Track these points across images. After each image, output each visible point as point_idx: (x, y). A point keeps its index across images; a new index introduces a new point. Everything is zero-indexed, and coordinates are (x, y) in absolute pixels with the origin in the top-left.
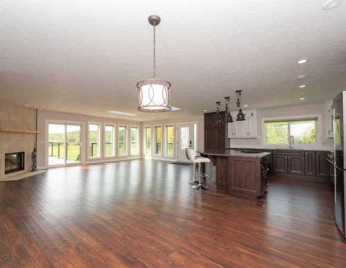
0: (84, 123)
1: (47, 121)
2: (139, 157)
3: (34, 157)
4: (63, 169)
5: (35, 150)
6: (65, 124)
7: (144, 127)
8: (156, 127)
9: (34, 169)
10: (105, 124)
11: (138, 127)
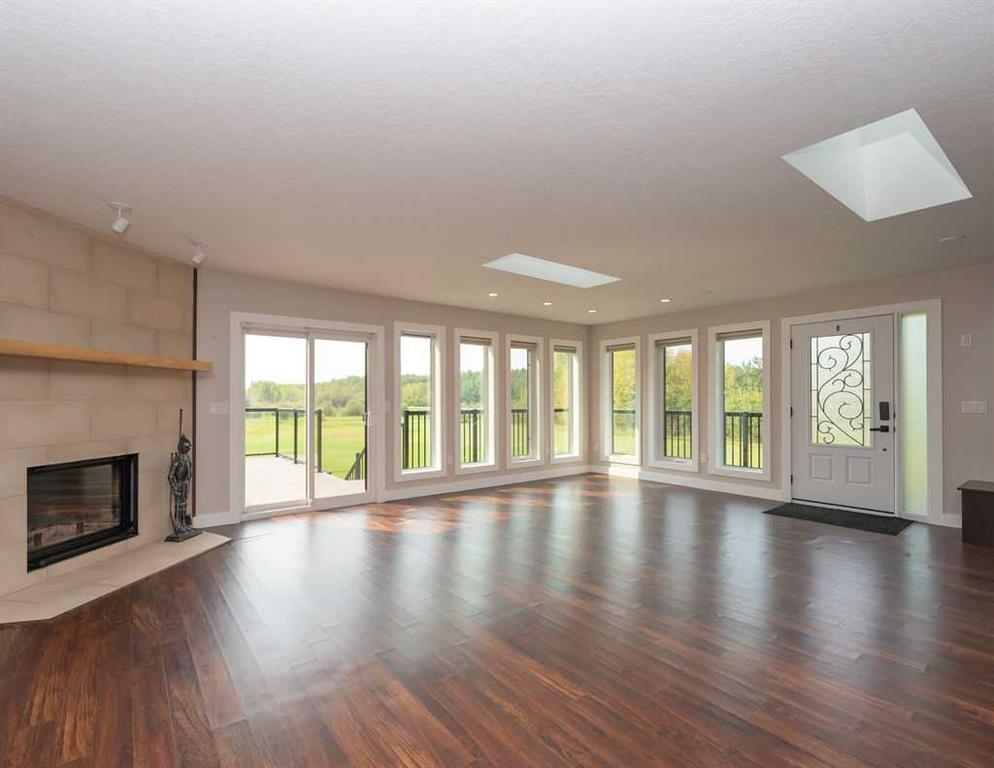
0: (379, 330)
1: (237, 318)
2: (583, 469)
3: (182, 475)
4: (300, 525)
5: (185, 446)
6: (309, 334)
7: (604, 344)
8: (661, 345)
9: (181, 527)
10: (459, 332)
11: (579, 345)
